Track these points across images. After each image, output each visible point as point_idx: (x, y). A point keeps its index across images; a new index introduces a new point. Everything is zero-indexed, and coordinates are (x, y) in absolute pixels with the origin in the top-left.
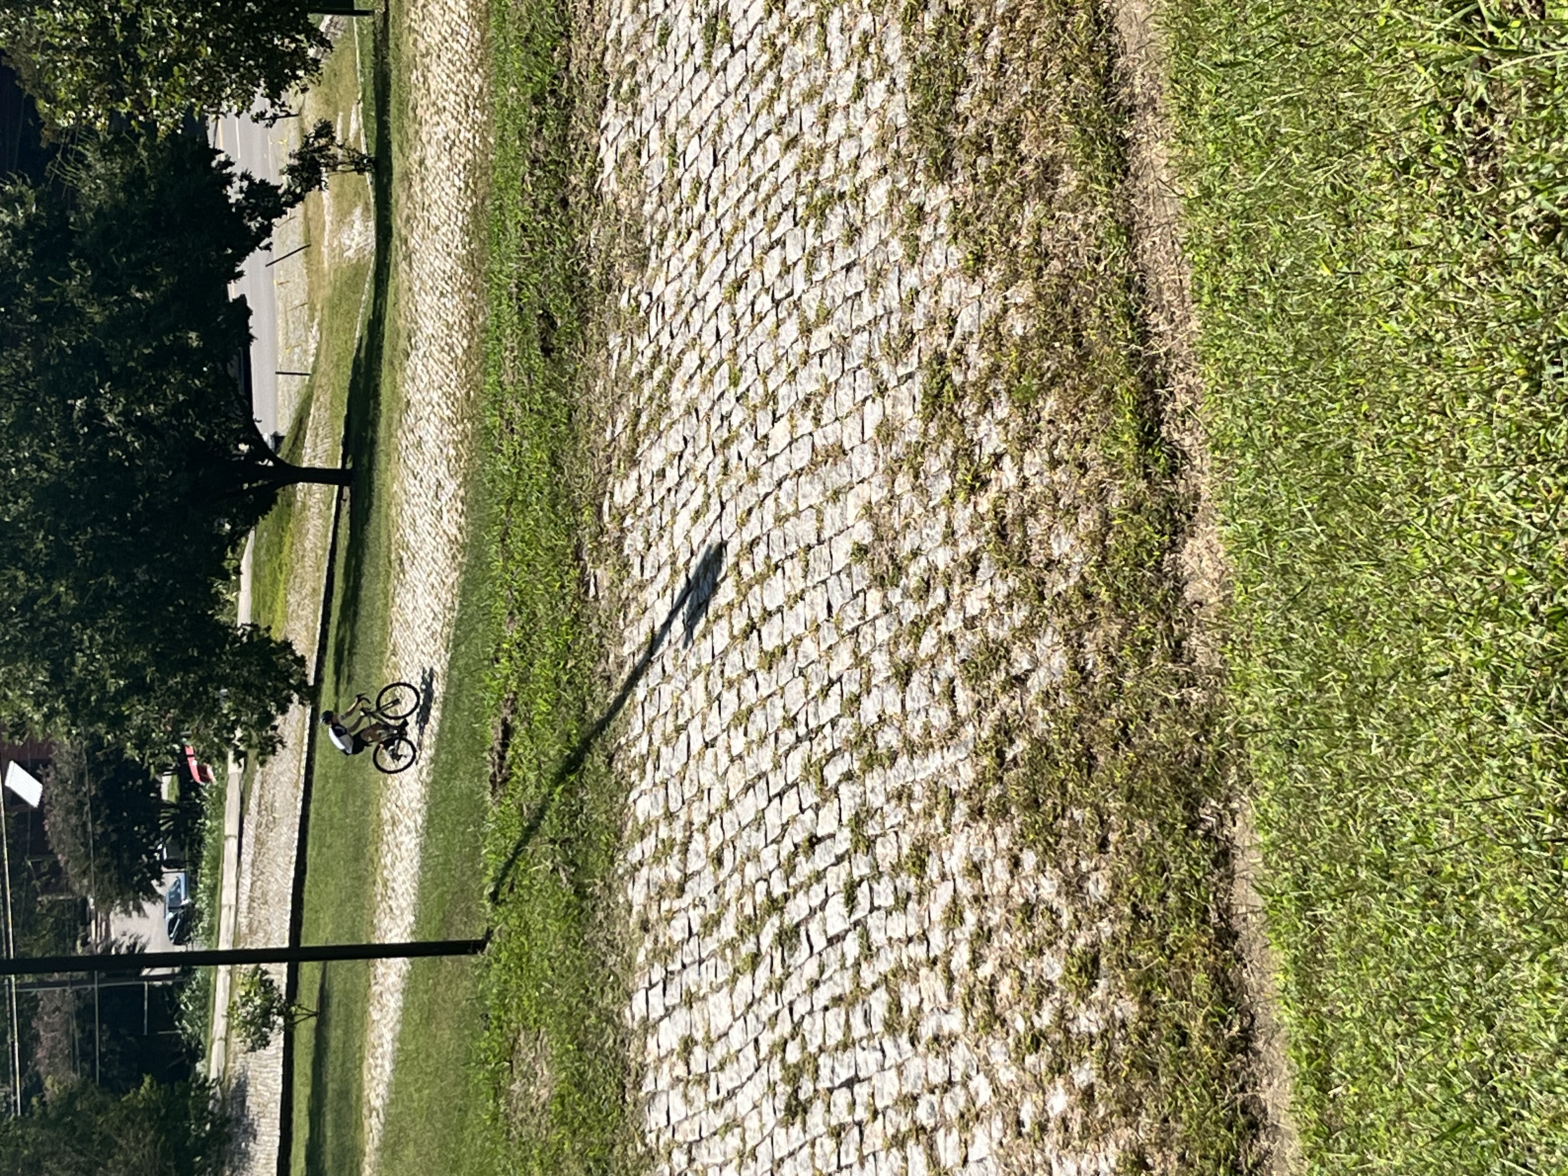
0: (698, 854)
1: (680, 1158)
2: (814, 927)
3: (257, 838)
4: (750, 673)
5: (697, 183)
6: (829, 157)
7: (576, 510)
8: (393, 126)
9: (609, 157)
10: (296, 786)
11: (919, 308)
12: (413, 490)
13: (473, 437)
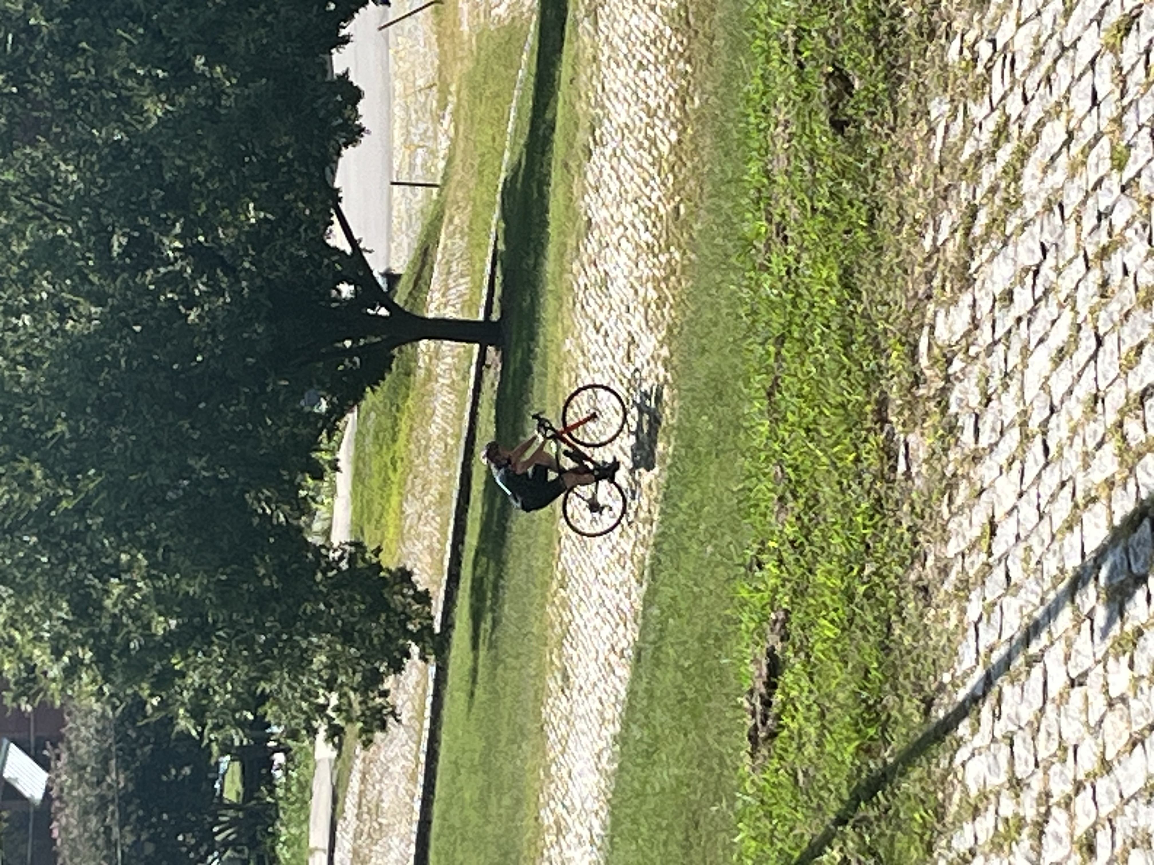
0: (1059, 839)
3: (355, 852)
7: (878, 350)
10: (413, 778)
12: (594, 349)
13: (683, 273)
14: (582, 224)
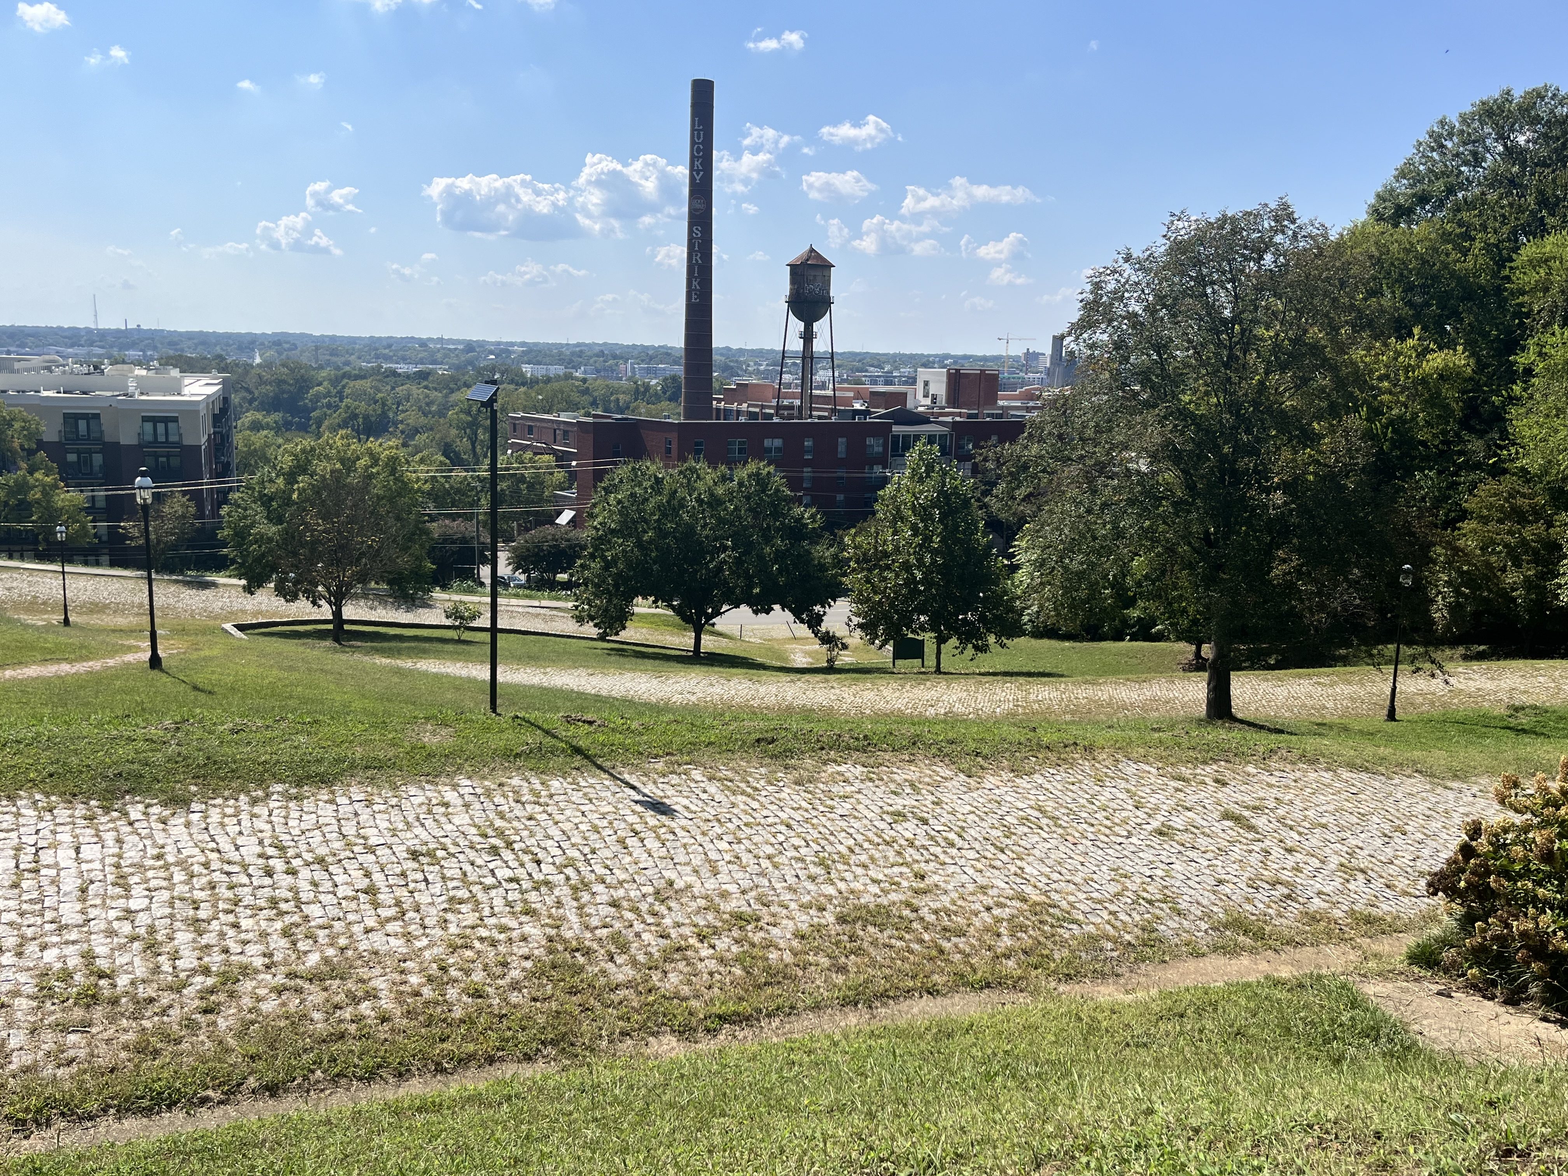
0: (533, 809)
1: (394, 801)
2: (499, 863)
3: (539, 614)
4: (616, 833)
5: (832, 808)
6: (846, 867)
7: (689, 754)
8: (848, 675)
9: (843, 768)
10: (562, 631)
11: (780, 909)
12: (691, 682)
14: (729, 678)
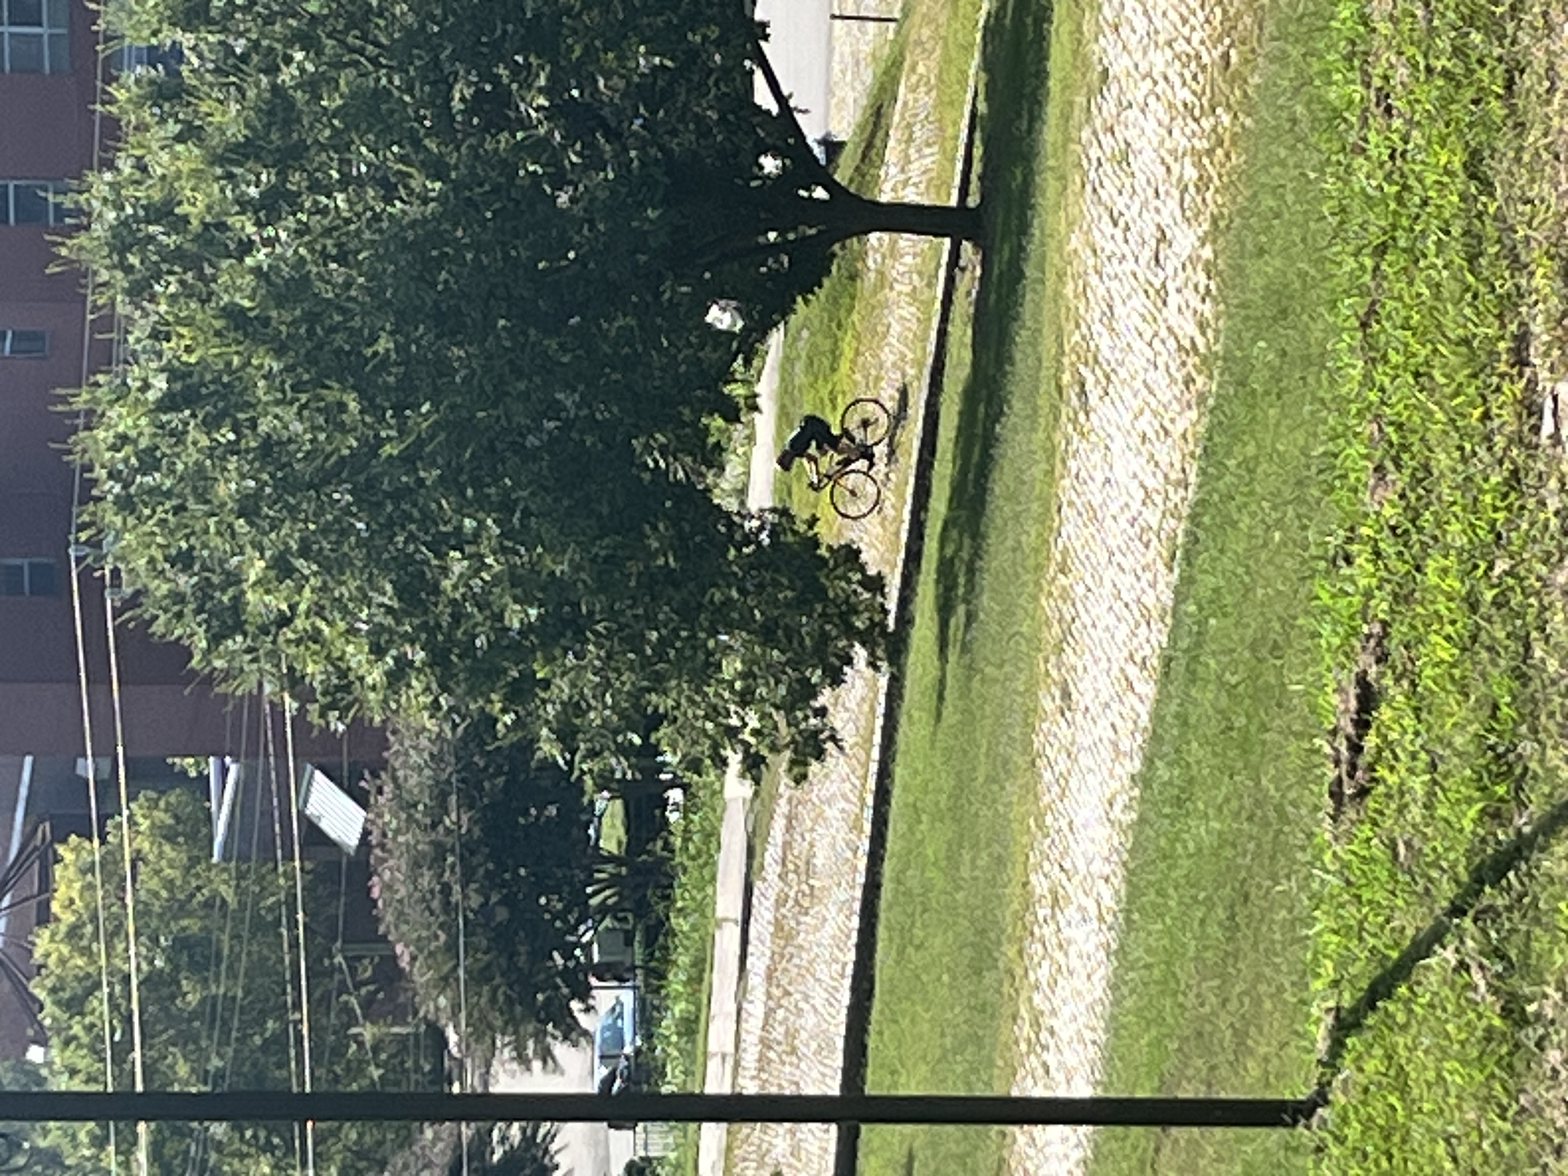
3: (778, 925)
7: (1517, 265)
10: (856, 827)
12: (1110, 247)
13: (1234, 143)
14: (1094, 77)
